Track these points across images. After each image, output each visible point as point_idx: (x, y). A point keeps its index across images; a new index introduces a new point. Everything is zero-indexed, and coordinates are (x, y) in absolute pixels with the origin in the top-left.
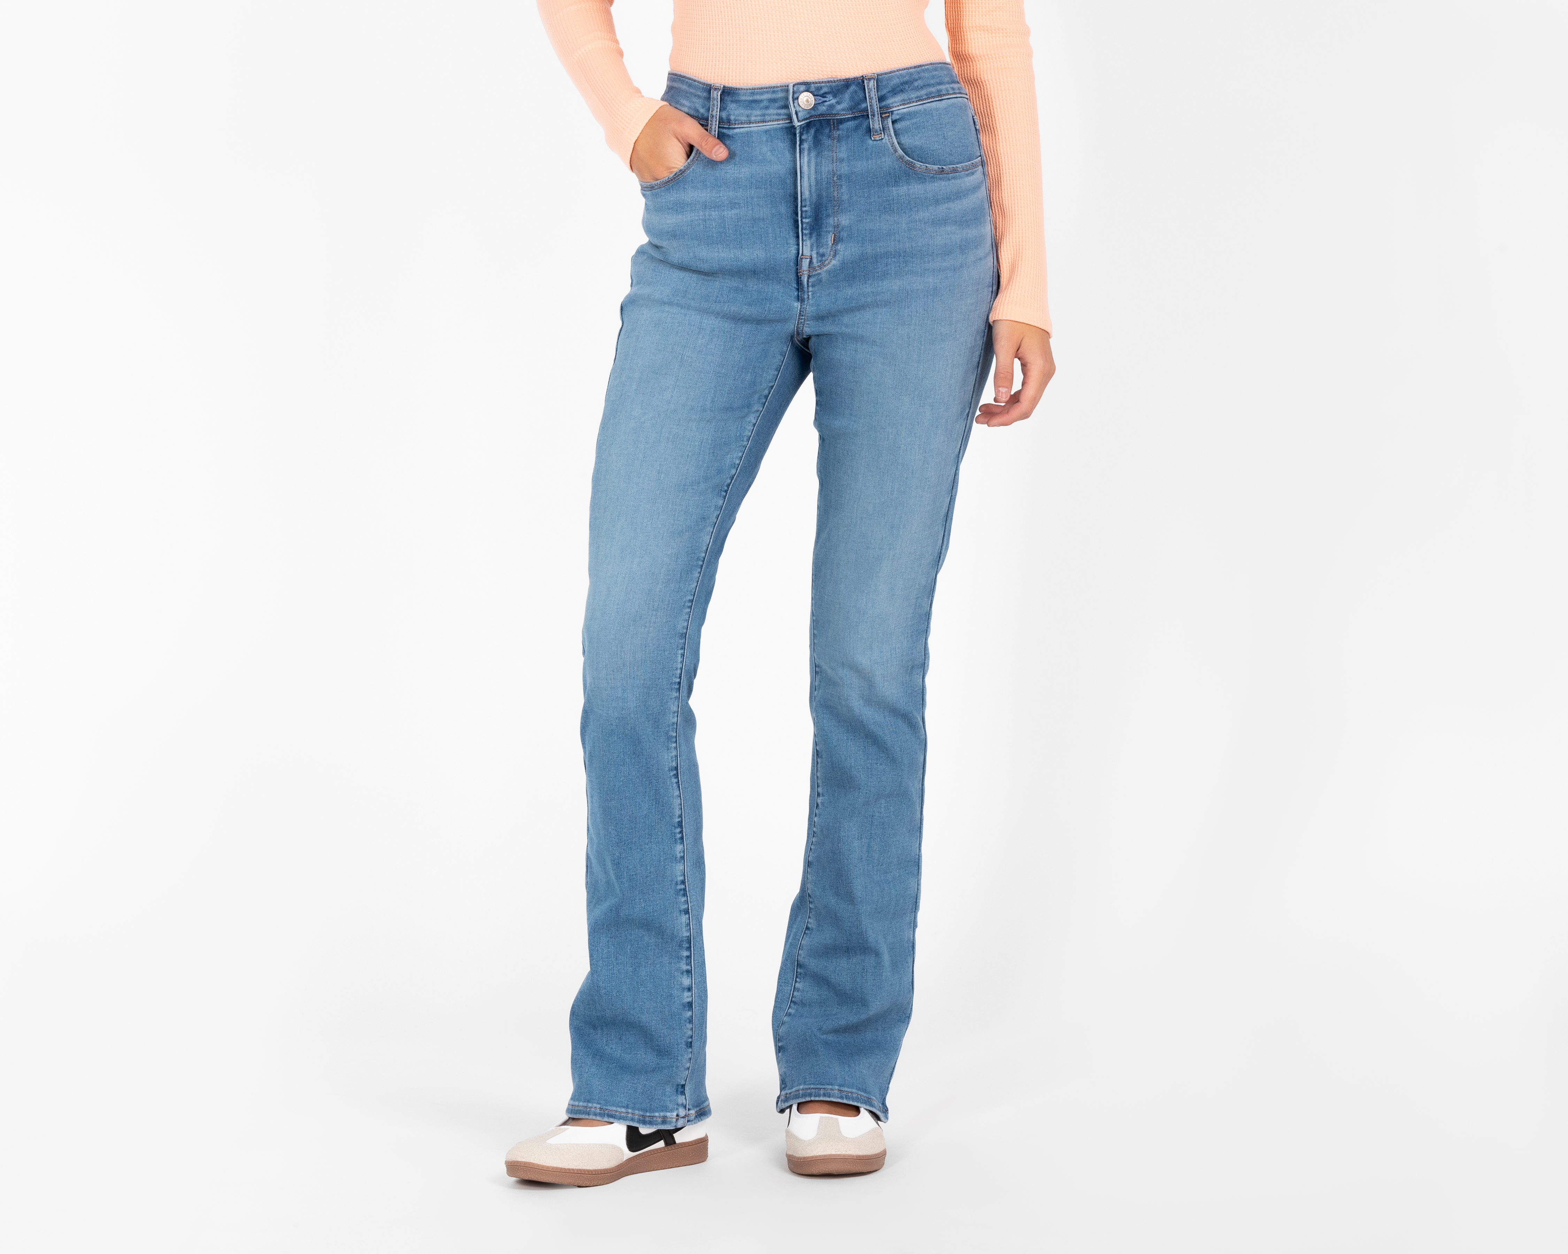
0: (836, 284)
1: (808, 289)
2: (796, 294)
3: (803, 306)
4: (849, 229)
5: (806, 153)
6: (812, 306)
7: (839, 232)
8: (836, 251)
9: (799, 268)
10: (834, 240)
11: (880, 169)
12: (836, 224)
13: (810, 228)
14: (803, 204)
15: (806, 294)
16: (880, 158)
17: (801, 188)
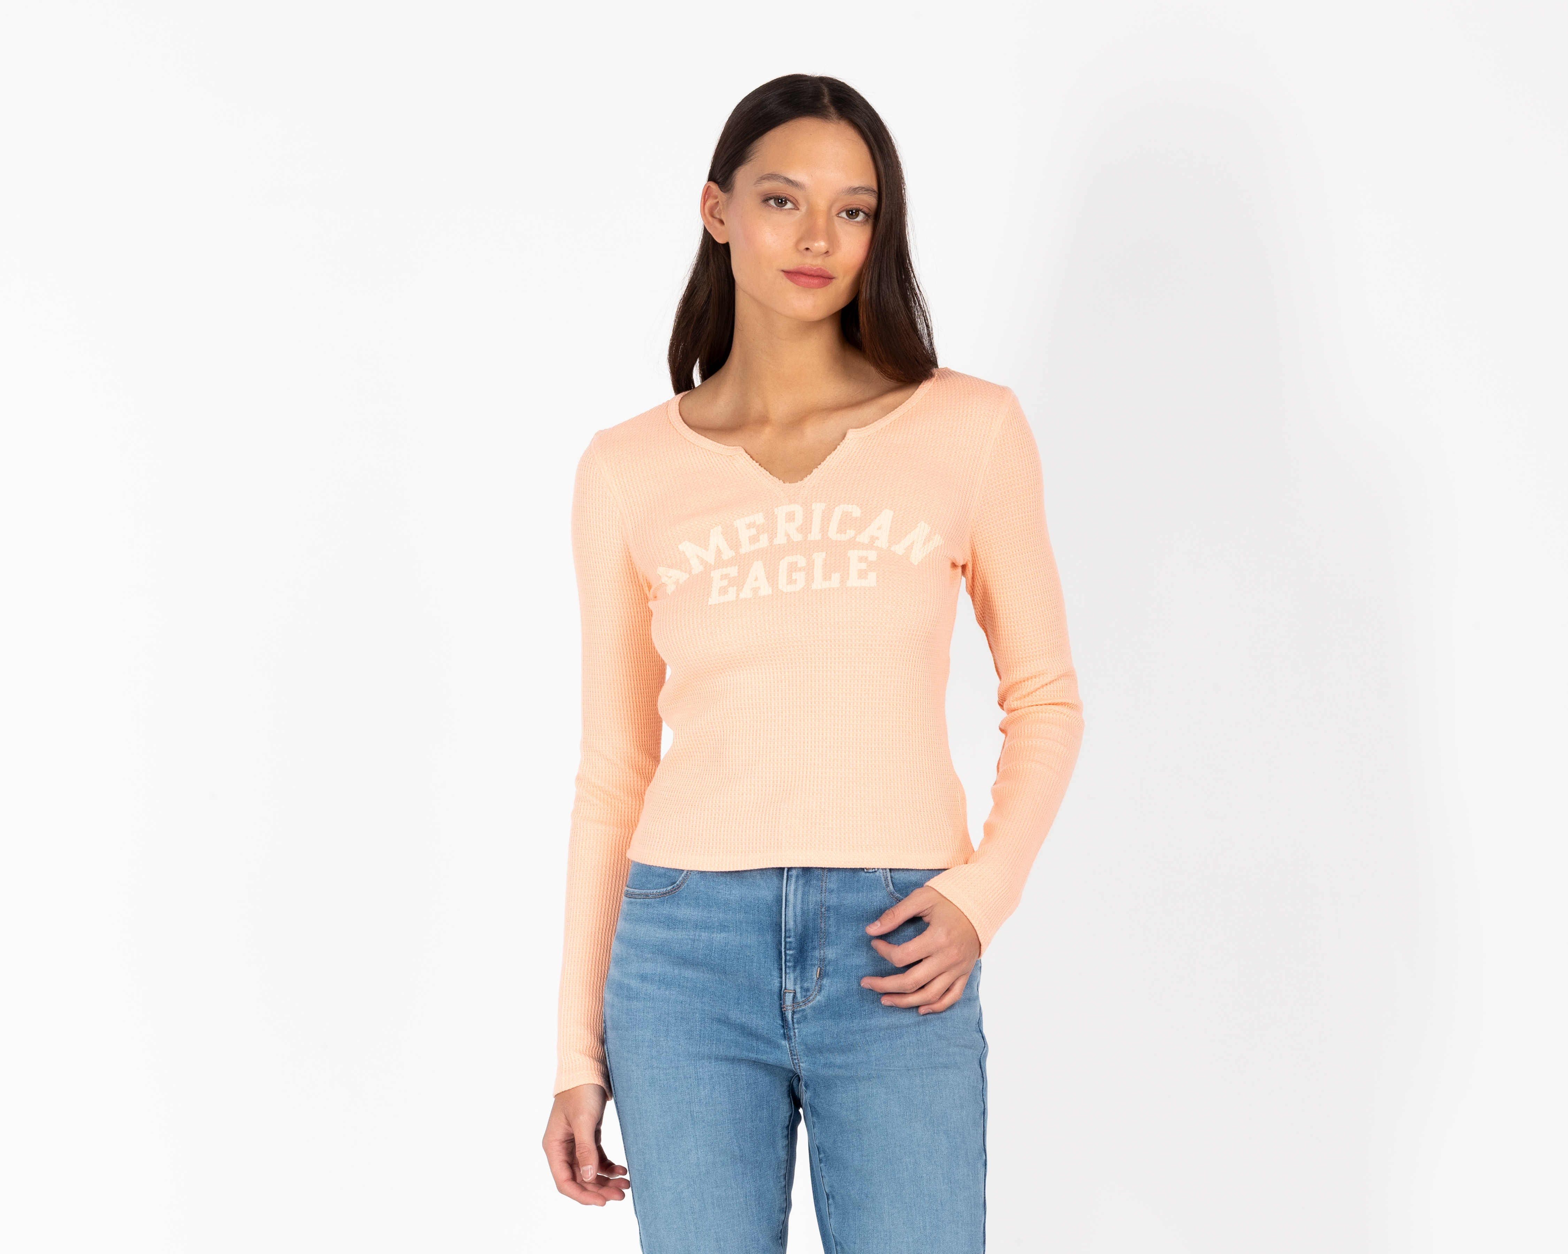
0: (822, 1022)
1: (793, 1026)
2: (782, 1031)
3: (791, 1045)
4: (836, 963)
5: (793, 880)
6: (800, 1045)
7: (825, 966)
8: (821, 986)
9: (783, 1004)
10: (820, 974)
11: (871, 903)
12: (822, 957)
13: (794, 961)
14: (787, 935)
15: (792, 1031)
16: (872, 891)
17: (785, 917)
